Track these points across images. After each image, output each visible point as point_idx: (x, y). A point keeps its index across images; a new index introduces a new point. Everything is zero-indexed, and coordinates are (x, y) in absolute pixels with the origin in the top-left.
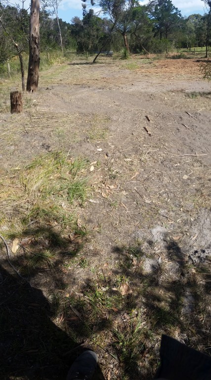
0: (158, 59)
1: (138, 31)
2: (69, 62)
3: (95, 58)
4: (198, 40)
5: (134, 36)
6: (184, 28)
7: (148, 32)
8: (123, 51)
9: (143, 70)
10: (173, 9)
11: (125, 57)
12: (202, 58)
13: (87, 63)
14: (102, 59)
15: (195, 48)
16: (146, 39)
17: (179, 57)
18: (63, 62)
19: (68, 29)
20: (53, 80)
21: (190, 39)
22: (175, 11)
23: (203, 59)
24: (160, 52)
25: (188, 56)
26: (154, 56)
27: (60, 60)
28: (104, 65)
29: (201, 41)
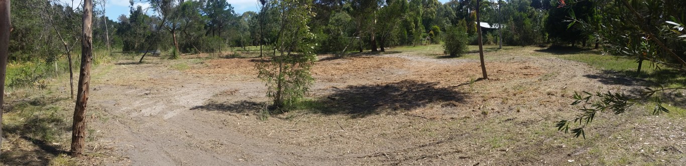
0: (211, 58)
1: (187, 29)
2: (115, 62)
3: (141, 57)
4: (253, 38)
5: (184, 34)
6: (238, 26)
7: (199, 29)
8: (171, 50)
9: (194, 71)
10: (226, 5)
11: (173, 56)
12: (256, 57)
13: (133, 63)
14: (149, 59)
15: (250, 47)
16: (198, 38)
17: (233, 57)
18: (109, 62)
19: (115, 27)
21: (245, 37)
22: (228, 8)
23: (257, 59)
24: (212, 51)
25: (242, 56)
26: (206, 55)
27: (106, 60)
28: (151, 65)
29: (255, 40)
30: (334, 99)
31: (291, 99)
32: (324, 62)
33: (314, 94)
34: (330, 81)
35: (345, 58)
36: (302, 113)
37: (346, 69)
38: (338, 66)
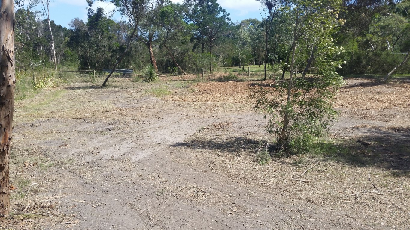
0: (198, 81)
1: (169, 41)
2: (66, 86)
3: (105, 78)
4: (255, 55)
5: (164, 47)
6: (235, 39)
7: (185, 42)
8: (147, 69)
9: (176, 98)
10: (220, 11)
11: (150, 78)
12: (258, 80)
13: (92, 87)
14: (116, 80)
15: (250, 66)
16: (182, 53)
17: (227, 79)
18: (57, 86)
19: (66, 35)
20: (40, 112)
21: (244, 53)
22: (221, 14)
23: (260, 82)
24: (200, 71)
25: (240, 78)
26: (192, 76)
27: (52, 82)
28: (119, 89)
29: (258, 57)
30: (367, 145)
31: (302, 138)
32: (356, 88)
33: (337, 134)
34: (364, 117)
35: (392, 85)
36: (316, 159)
37: (390, 102)
38: (378, 96)
